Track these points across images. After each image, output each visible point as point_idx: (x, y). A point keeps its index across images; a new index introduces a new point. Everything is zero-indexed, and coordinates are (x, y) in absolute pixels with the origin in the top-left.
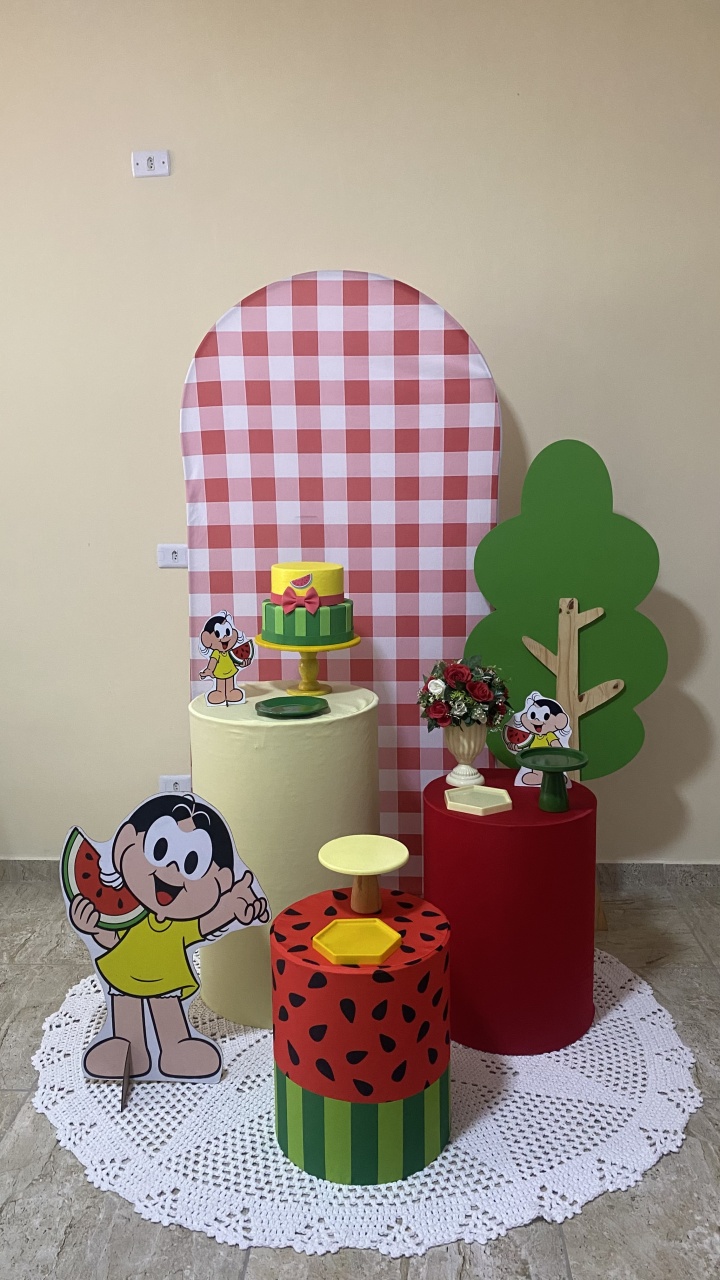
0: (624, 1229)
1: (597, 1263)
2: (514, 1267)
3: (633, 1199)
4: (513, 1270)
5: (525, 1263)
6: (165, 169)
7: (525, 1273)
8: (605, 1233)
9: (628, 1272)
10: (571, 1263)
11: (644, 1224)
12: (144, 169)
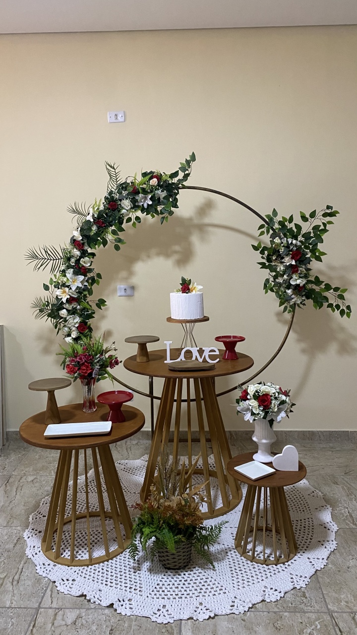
0: (345, 579)
1: (336, 593)
2: (299, 594)
3: (348, 568)
4: (299, 595)
5: (304, 592)
6: (122, 120)
7: (304, 596)
8: (338, 581)
9: (349, 596)
10: (324, 592)
11: (355, 578)
12: (113, 120)
